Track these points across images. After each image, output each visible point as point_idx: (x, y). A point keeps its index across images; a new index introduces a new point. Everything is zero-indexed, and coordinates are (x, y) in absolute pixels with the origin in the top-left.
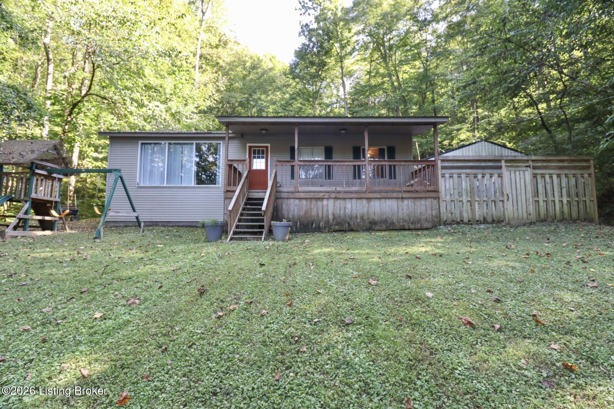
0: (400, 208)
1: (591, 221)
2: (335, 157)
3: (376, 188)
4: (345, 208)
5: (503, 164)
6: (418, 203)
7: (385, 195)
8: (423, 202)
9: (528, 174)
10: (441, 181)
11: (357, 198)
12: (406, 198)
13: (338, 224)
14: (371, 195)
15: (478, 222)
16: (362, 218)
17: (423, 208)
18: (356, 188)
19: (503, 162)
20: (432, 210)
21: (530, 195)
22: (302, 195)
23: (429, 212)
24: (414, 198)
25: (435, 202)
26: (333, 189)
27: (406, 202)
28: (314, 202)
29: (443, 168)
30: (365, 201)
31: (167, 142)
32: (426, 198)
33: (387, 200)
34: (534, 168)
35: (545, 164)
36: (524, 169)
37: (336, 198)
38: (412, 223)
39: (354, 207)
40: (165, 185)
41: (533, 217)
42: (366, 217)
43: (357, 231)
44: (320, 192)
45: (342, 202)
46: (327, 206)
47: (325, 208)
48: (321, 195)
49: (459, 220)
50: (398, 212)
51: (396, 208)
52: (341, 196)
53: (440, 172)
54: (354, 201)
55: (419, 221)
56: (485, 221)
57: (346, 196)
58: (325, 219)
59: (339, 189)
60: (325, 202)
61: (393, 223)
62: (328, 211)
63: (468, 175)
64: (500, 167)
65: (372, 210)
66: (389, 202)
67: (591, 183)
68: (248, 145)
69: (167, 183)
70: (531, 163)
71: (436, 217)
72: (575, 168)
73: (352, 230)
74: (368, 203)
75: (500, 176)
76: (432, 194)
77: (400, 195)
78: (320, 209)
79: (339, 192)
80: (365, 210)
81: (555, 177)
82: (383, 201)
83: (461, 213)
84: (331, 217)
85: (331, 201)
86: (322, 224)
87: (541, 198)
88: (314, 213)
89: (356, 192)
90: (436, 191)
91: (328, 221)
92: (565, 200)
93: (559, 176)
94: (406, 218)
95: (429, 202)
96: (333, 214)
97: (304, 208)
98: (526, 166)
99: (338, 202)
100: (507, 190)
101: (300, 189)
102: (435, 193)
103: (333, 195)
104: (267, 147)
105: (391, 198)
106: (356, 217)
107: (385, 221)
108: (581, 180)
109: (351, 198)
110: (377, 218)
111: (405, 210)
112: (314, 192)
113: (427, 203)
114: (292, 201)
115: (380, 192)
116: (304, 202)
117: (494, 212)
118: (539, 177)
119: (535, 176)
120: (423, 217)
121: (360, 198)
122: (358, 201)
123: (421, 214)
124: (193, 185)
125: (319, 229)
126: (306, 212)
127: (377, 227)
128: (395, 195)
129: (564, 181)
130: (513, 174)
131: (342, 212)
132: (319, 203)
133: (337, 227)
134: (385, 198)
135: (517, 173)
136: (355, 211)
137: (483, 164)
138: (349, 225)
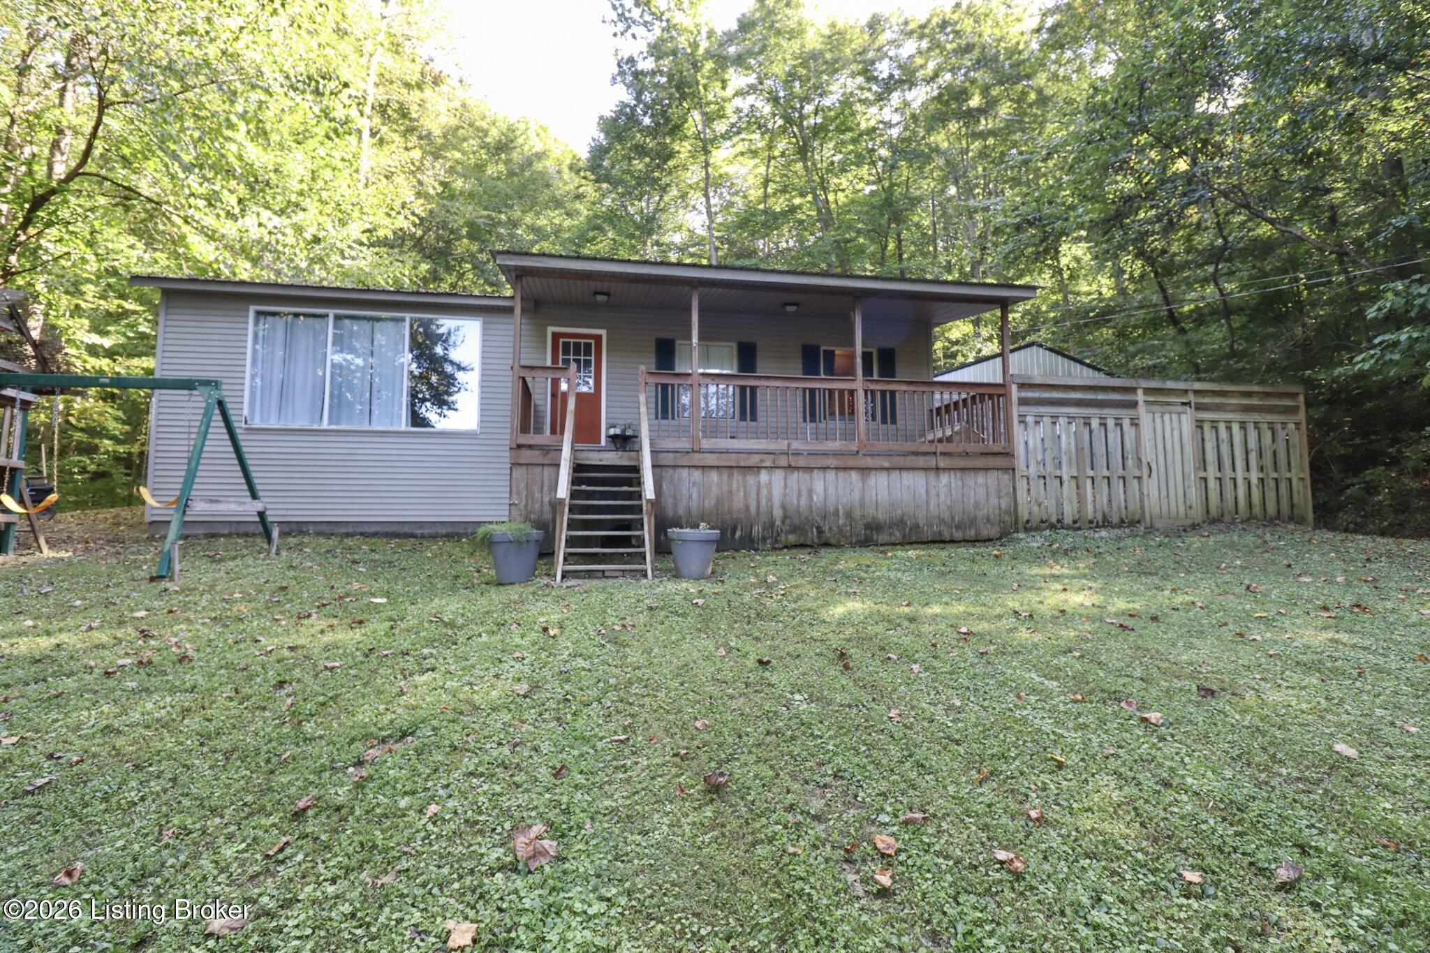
0: (933, 492)
1: (1301, 521)
2: (763, 368)
3: (882, 446)
4: (810, 492)
5: (1140, 397)
6: (971, 479)
7: (901, 461)
8: (981, 478)
9: (1187, 420)
10: (1017, 428)
11: (837, 468)
12: (944, 469)
13: (794, 529)
14: (870, 462)
15: (1094, 525)
16: (849, 515)
17: (981, 492)
18: (836, 445)
19: (1140, 392)
20: (999, 497)
21: (1190, 467)
22: (711, 460)
23: (994, 501)
24: (961, 469)
25: (1006, 478)
26: (782, 445)
27: (944, 478)
28: (737, 476)
29: (1023, 402)
30: (855, 476)
31: (332, 312)
32: (987, 469)
33: (905, 474)
34: (1199, 407)
35: (1217, 400)
36: (1180, 409)
37: (790, 468)
38: (958, 527)
39: (831, 490)
40: (325, 425)
41: (1197, 514)
42: (857, 513)
43: (838, 546)
44: (750, 453)
45: (804, 476)
46: (769, 485)
47: (764, 492)
48: (754, 461)
49: (1054, 519)
50: (928, 502)
51: (923, 491)
52: (802, 462)
53: (1016, 411)
54: (831, 475)
55: (973, 522)
56: (1106, 523)
57: (813, 463)
58: (764, 518)
59: (796, 445)
60: (764, 477)
61: (916, 527)
62: (770, 499)
63: (1071, 418)
64: (1134, 405)
65: (871, 495)
66: (909, 479)
67: (1299, 440)
68: (551, 329)
69: (331, 422)
70: (1191, 398)
71: (1008, 512)
72: (1270, 410)
73: (827, 545)
74: (864, 480)
75: (1135, 423)
76: (1000, 462)
77: (932, 462)
78: (753, 494)
79: (796, 453)
80: (857, 495)
81: (1236, 428)
82: (895, 475)
83: (1059, 504)
84: (778, 513)
85: (779, 474)
86: (757, 530)
87: (1212, 472)
88: (738, 503)
89: (836, 454)
90: (1009, 454)
91: (772, 523)
92: (1254, 476)
93: (1243, 425)
94: (946, 515)
95: (993, 477)
96: (783, 507)
97: (715, 490)
98: (1184, 404)
99: (794, 477)
100: (1148, 455)
101: (706, 444)
102: (1002, 459)
103: (783, 461)
104: (598, 338)
105: (913, 469)
106: (837, 511)
107: (900, 523)
108: (1281, 435)
109: (825, 469)
110: (881, 516)
111: (942, 497)
112: (738, 452)
113: (990, 482)
114: (685, 472)
115: (889, 454)
116: (714, 476)
117: (1120, 500)
118: (1207, 427)
119: (1199, 425)
120: (981, 513)
121: (845, 469)
122: (841, 474)
123: (976, 505)
124: (403, 427)
125: (750, 544)
126: (719, 502)
127: (883, 538)
128: (921, 461)
129: (1252, 435)
130: (1158, 421)
131: (803, 501)
132: (751, 480)
133: (792, 538)
134: (900, 469)
135: (1167, 417)
136: (832, 499)
137: (1101, 396)
138: (820, 531)
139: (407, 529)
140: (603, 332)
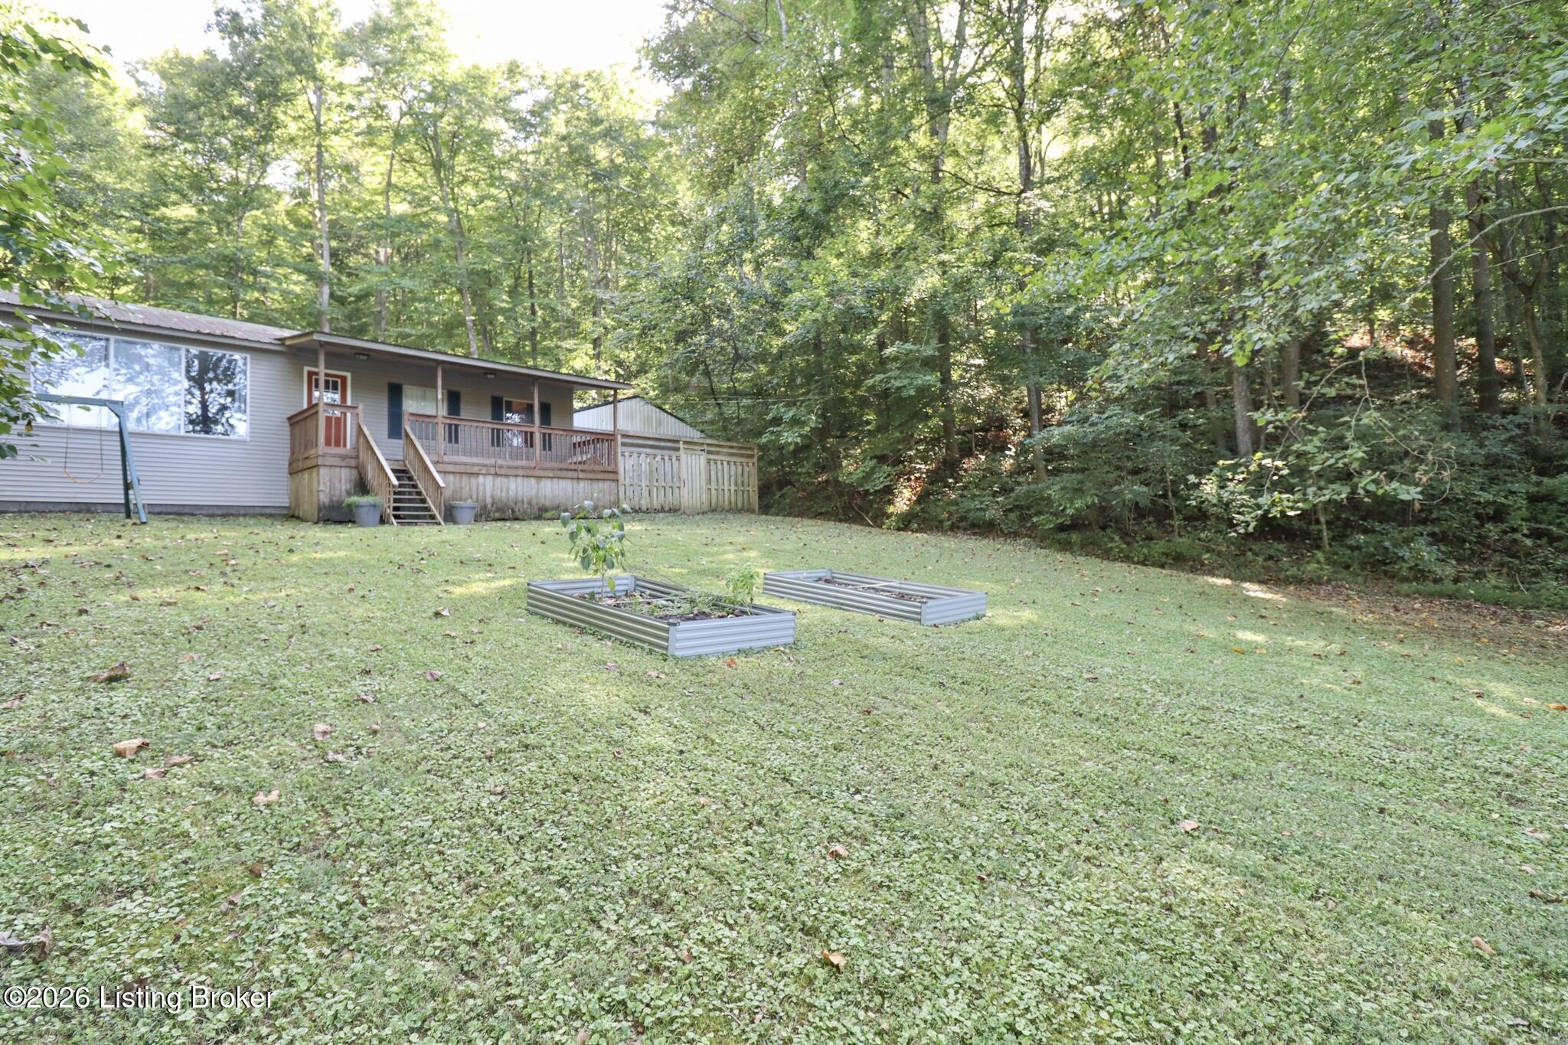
0: (575, 491)
1: (751, 511)
2: (464, 413)
3: (549, 465)
4: (508, 489)
5: (681, 445)
6: (596, 485)
7: (559, 473)
8: (601, 484)
9: (703, 457)
10: (620, 459)
11: (523, 476)
12: (582, 479)
13: (498, 510)
14: (542, 473)
15: (656, 511)
16: (530, 503)
17: (601, 492)
18: (524, 463)
19: (681, 443)
20: (610, 495)
21: (703, 483)
22: (450, 468)
23: (607, 497)
24: (591, 479)
25: (614, 485)
26: (492, 461)
27: (582, 484)
28: (465, 478)
29: (624, 444)
30: (533, 481)
31: (113, 337)
32: (604, 480)
33: (560, 481)
34: (709, 452)
35: (717, 449)
36: (700, 452)
37: (496, 474)
39: (520, 488)
40: (110, 427)
41: (706, 507)
42: (534, 502)
43: (523, 520)
44: (473, 465)
45: (504, 480)
46: (484, 484)
47: (481, 488)
48: (475, 469)
49: (637, 508)
50: (573, 497)
51: (570, 491)
52: (503, 472)
53: (620, 449)
54: (520, 480)
56: (662, 510)
57: (510, 472)
58: (481, 503)
59: (500, 462)
60: (481, 479)
62: (484, 492)
63: (648, 455)
64: (678, 449)
65: (542, 492)
66: (563, 484)
67: (754, 471)
68: (306, 369)
70: (705, 447)
71: (614, 503)
72: (742, 455)
73: (516, 519)
74: (538, 483)
75: (678, 459)
76: (611, 476)
77: (575, 475)
78: (474, 489)
79: (501, 467)
80: (534, 492)
81: (725, 464)
82: (555, 481)
83: (640, 500)
84: (489, 500)
85: (490, 479)
86: (477, 510)
87: (713, 486)
89: (523, 468)
90: (615, 472)
91: (486, 506)
92: (733, 488)
93: (729, 463)
94: (584, 504)
95: (607, 484)
96: (492, 497)
97: (452, 486)
98: (701, 450)
99: (499, 480)
100: (684, 476)
101: (446, 459)
102: (611, 474)
103: (493, 471)
104: (344, 379)
105: (565, 478)
106: (523, 500)
107: (558, 508)
108: (746, 469)
109: (516, 476)
110: (548, 504)
111: (581, 495)
112: (465, 464)
113: (605, 487)
115: (552, 469)
116: (451, 477)
117: (670, 500)
118: (712, 463)
119: (709, 461)
120: (601, 504)
121: (528, 477)
122: (525, 479)
123: (599, 499)
124: (181, 434)
126: (454, 493)
127: (547, 515)
128: (570, 474)
129: (733, 467)
130: (689, 458)
131: (504, 494)
132: (473, 480)
133: (497, 515)
134: (558, 478)
135: (693, 457)
136: (520, 493)
137: (662, 444)
138: (513, 511)
139: (187, 510)
140: (348, 375)
